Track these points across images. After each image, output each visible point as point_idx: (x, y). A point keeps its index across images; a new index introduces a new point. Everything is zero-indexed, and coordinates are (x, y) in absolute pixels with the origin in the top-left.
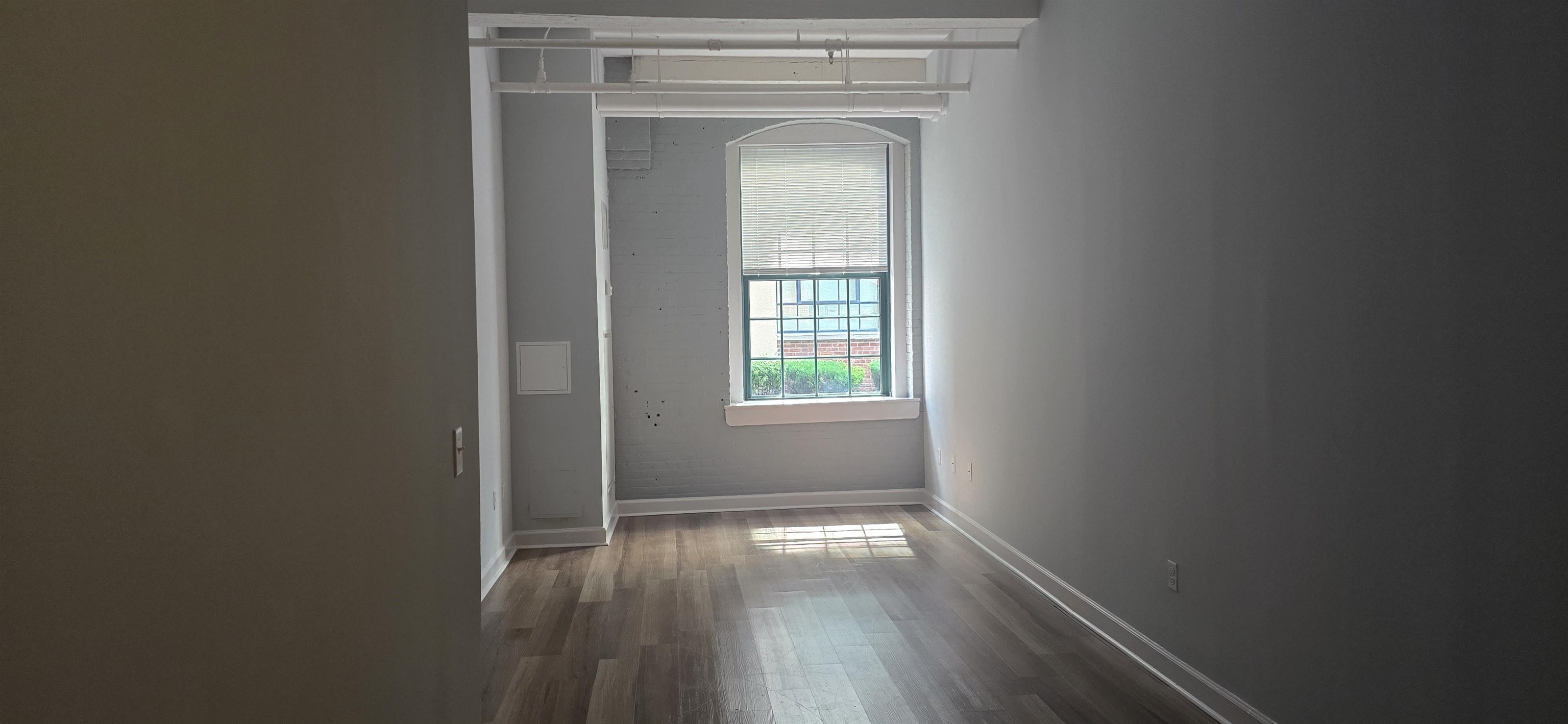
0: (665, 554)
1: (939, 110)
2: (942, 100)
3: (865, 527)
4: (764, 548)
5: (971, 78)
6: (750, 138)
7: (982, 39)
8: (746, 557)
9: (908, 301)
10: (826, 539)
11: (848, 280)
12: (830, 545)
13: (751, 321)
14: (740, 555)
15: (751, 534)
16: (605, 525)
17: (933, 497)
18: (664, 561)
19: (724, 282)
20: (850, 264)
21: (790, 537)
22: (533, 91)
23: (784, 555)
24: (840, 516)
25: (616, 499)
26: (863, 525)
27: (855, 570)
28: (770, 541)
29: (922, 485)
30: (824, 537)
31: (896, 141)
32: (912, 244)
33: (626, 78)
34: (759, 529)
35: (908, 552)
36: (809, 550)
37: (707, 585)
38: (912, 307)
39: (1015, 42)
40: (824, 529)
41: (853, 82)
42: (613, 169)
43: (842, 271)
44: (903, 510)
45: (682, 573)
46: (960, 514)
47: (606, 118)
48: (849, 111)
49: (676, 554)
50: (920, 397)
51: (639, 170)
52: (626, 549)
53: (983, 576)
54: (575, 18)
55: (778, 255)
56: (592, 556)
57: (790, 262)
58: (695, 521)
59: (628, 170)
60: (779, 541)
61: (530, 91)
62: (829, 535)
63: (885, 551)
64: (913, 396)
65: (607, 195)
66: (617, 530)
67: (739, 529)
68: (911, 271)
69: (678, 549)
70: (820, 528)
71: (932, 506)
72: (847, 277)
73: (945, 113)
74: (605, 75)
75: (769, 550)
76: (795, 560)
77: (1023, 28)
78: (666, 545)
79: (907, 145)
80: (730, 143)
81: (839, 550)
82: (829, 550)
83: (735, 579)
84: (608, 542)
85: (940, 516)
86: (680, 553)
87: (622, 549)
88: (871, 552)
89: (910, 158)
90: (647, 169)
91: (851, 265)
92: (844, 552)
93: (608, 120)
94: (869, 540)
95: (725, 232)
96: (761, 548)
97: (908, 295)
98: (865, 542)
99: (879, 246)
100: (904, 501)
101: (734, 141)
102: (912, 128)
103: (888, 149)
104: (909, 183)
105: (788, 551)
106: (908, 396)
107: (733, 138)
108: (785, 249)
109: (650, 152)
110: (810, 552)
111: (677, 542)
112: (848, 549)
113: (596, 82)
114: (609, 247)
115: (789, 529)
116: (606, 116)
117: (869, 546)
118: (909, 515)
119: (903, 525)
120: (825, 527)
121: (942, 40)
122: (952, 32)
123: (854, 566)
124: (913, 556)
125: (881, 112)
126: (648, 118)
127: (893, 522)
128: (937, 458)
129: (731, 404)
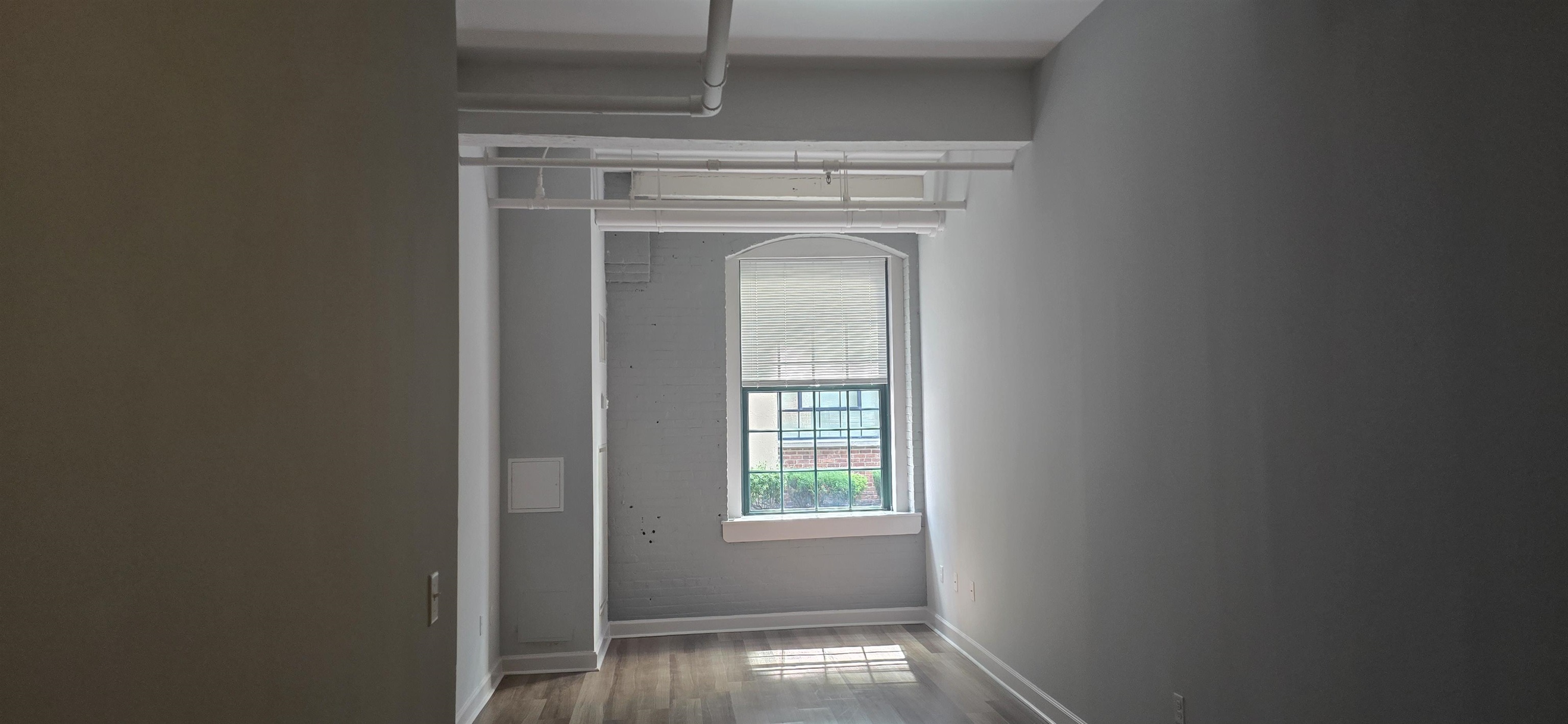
0: (657, 681)
1: (936, 226)
2: (940, 218)
3: (867, 649)
4: (761, 673)
5: (967, 197)
6: (750, 252)
7: (977, 161)
8: (742, 683)
9: (909, 413)
10: (825, 663)
11: (848, 392)
12: (830, 670)
13: (750, 433)
14: (736, 681)
15: (748, 657)
16: (597, 649)
17: (936, 616)
18: (657, 686)
19: (722, 395)
20: (849, 376)
21: (787, 660)
22: (531, 206)
23: (782, 681)
24: (840, 637)
25: (609, 619)
26: (864, 647)
27: (854, 698)
28: (767, 666)
29: (924, 603)
30: (823, 661)
31: (894, 255)
32: (911, 356)
33: (625, 194)
34: (756, 652)
35: (910, 677)
36: (808, 675)
37: (701, 715)
38: (913, 419)
39: (1009, 164)
40: (823, 651)
41: (852, 199)
42: (612, 282)
43: (842, 383)
44: (905, 630)
45: (675, 702)
46: (963, 635)
47: (605, 232)
48: (848, 227)
49: (670, 681)
50: (920, 512)
51: (639, 283)
52: (618, 675)
53: (986, 703)
54: (574, 139)
55: (777, 367)
56: (582, 683)
57: (790, 374)
58: (689, 643)
59: (627, 283)
60: (776, 665)
61: (528, 206)
62: (828, 659)
63: (886, 676)
64: (914, 511)
65: (605, 307)
66: (609, 653)
67: (736, 652)
68: (911, 383)
69: (672, 675)
70: (819, 651)
71: (935, 626)
72: (848, 389)
73: (942, 229)
74: (605, 190)
75: (766, 675)
76: (793, 686)
77: (1017, 150)
78: (659, 670)
79: (905, 258)
80: (730, 256)
81: (839, 675)
82: (828, 675)
83: (730, 708)
84: (599, 667)
85: (944, 636)
87: (613, 674)
88: (872, 677)
89: (909, 272)
90: (646, 283)
91: (851, 376)
92: (845, 679)
93: (607, 234)
94: (870, 664)
95: (724, 345)
96: (758, 673)
97: (908, 408)
98: (866, 666)
99: (879, 358)
100: (906, 621)
101: (734, 255)
102: (910, 243)
103: (886, 262)
104: (908, 297)
105: (785, 676)
106: (909, 510)
107: (733, 252)
108: (785, 361)
109: (649, 265)
110: (809, 677)
111: (671, 666)
112: (847, 674)
113: (596, 199)
114: (606, 359)
115: (786, 652)
116: (606, 231)
117: (870, 671)
118: (911, 636)
119: (905, 647)
120: (824, 649)
121: (938, 160)
122: (948, 153)
123: (854, 694)
124: (914, 681)
125: (879, 228)
126: (647, 232)
127: (895, 644)
128: (939, 575)
129: (729, 519)
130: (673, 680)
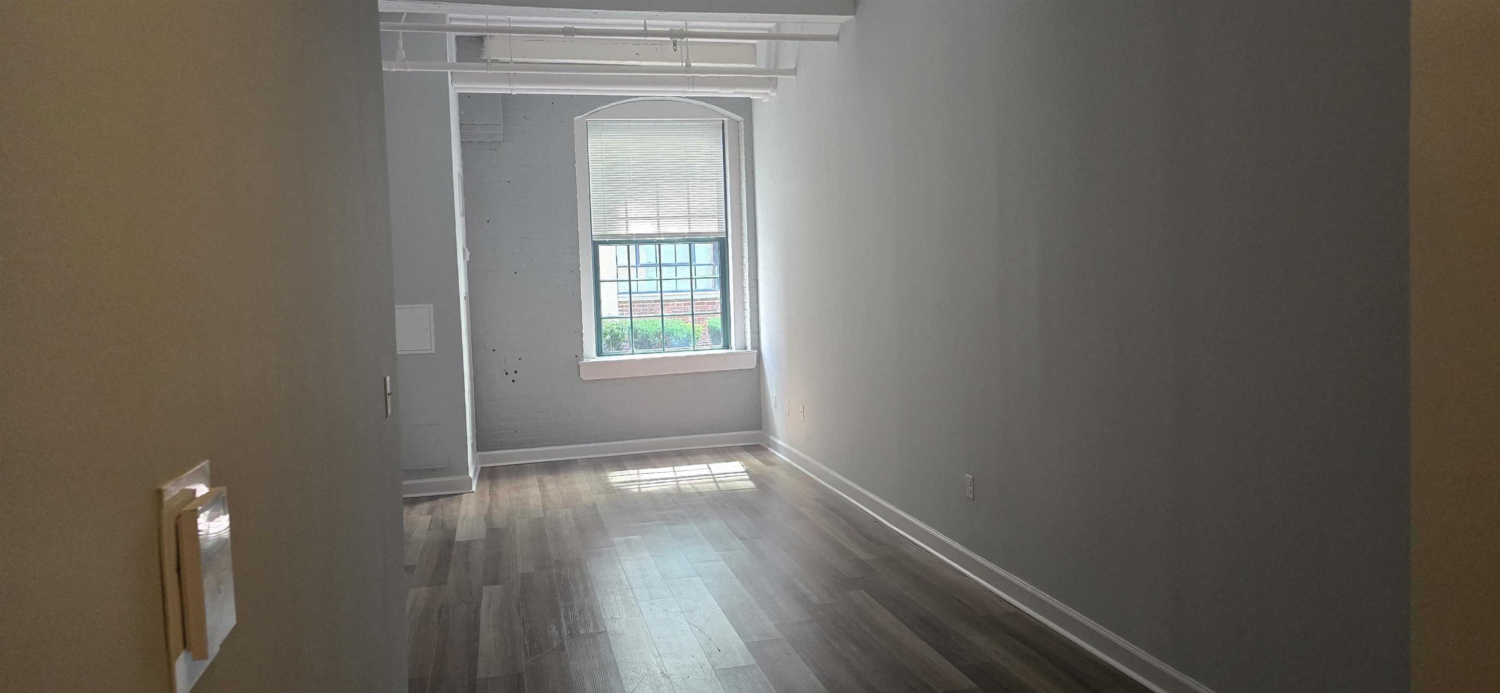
0: (529, 497)
1: (769, 91)
2: (772, 84)
3: (711, 465)
4: (621, 488)
5: (797, 65)
6: (596, 113)
7: (805, 32)
8: (605, 496)
9: (745, 263)
10: (677, 478)
11: (690, 245)
12: (681, 482)
13: (601, 283)
14: (599, 494)
15: (607, 477)
16: (471, 474)
17: (770, 437)
18: (530, 503)
19: (575, 248)
20: (691, 229)
21: (643, 477)
22: (393, 69)
23: (640, 492)
24: (687, 458)
25: (477, 452)
26: (709, 464)
27: (704, 502)
28: (626, 482)
29: (760, 427)
30: (674, 476)
31: (730, 118)
32: (747, 212)
33: (477, 57)
34: (614, 472)
35: (751, 484)
36: (662, 487)
37: (573, 521)
38: (749, 269)
39: (834, 35)
40: (674, 469)
41: (693, 65)
42: (467, 142)
43: (684, 236)
44: (743, 450)
45: (548, 512)
46: (794, 450)
48: (689, 91)
49: (540, 497)
50: (756, 349)
51: (492, 142)
52: (493, 495)
53: (815, 500)
54: (439, 5)
55: (625, 222)
56: (461, 503)
57: (636, 228)
58: (553, 468)
59: (481, 142)
60: (634, 481)
61: (390, 68)
62: (679, 474)
63: (730, 484)
64: (750, 348)
65: (463, 165)
66: (481, 478)
67: (596, 473)
68: (747, 236)
69: (542, 492)
70: (671, 469)
71: (769, 445)
72: (688, 242)
73: (775, 94)
74: (458, 54)
75: (626, 489)
77: (842, 24)
78: (529, 489)
79: (740, 121)
80: (578, 117)
81: (689, 486)
82: (680, 486)
83: (598, 514)
84: (474, 489)
85: (777, 453)
86: (543, 496)
87: (488, 495)
88: (717, 486)
89: (744, 134)
90: (500, 142)
91: (693, 230)
92: (694, 488)
93: (460, 95)
94: (715, 476)
95: (575, 201)
96: (618, 488)
97: (745, 258)
98: (712, 478)
99: (718, 215)
100: (745, 442)
101: (582, 116)
102: (745, 107)
103: (723, 124)
104: (743, 157)
105: (643, 490)
106: (746, 348)
107: (581, 114)
108: (631, 217)
109: (502, 126)
110: (664, 489)
111: (539, 486)
112: (697, 485)
113: (451, 61)
114: (467, 214)
115: (642, 471)
116: (459, 92)
117: (715, 482)
118: (748, 454)
119: (744, 462)
120: (675, 467)
121: (770, 30)
122: (778, 24)
123: (703, 499)
124: (754, 487)
125: (717, 92)
126: (500, 94)
127: (735, 461)
128: (773, 402)
129: (585, 360)
130: (543, 497)
